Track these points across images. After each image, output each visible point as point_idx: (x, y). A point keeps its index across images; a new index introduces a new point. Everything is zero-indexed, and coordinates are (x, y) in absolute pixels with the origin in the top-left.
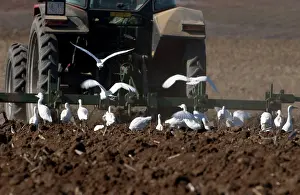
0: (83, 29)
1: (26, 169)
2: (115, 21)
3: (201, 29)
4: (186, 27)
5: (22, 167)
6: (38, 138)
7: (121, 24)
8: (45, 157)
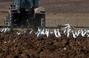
0: (19, 12)
1: (75, 52)
2: (26, 11)
3: (44, 12)
4: (41, 12)
5: (74, 52)
6: (77, 43)
7: (28, 11)
8: (81, 49)
